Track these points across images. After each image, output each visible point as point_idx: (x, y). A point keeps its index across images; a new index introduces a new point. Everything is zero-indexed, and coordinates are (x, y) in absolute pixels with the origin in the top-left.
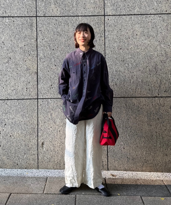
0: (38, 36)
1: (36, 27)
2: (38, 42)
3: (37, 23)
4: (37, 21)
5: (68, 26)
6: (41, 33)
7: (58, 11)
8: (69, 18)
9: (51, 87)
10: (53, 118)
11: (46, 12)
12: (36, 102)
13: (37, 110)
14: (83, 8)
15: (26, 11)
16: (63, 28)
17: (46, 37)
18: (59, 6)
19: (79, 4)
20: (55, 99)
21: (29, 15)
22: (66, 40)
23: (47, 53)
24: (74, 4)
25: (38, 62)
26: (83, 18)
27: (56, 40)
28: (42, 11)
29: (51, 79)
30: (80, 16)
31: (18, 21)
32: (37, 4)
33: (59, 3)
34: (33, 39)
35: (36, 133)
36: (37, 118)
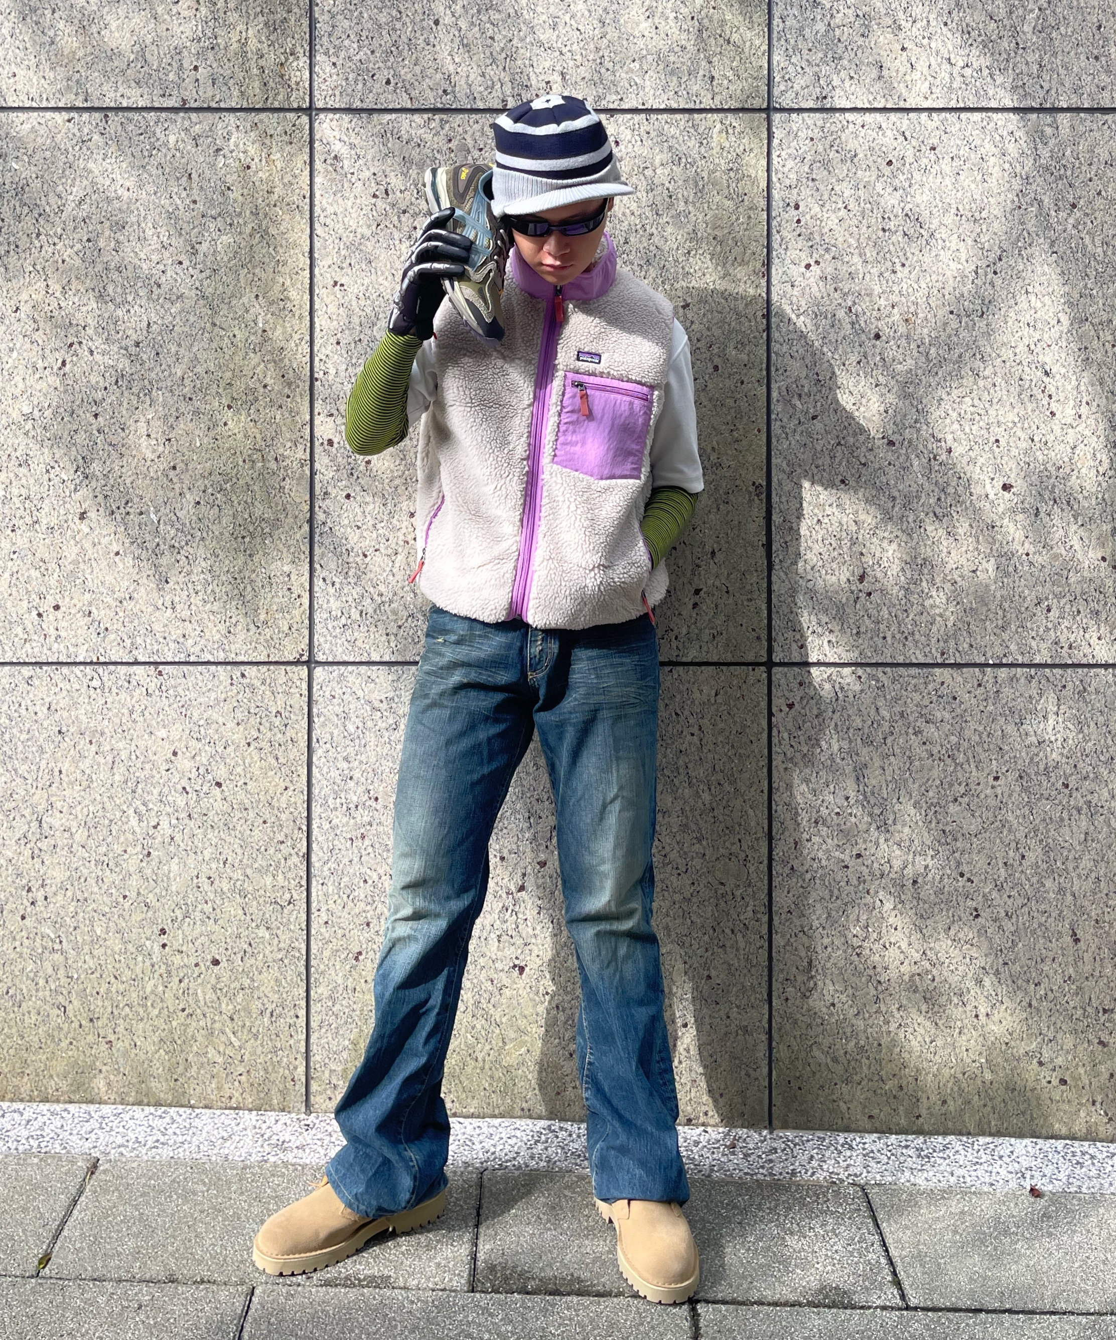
0: (775, 245)
1: (763, 184)
2: (774, 281)
3: (774, 156)
4: (770, 137)
5: (979, 178)
6: (798, 221)
7: (916, 75)
8: (992, 124)
9: (861, 587)
10: (873, 794)
11: (835, 77)
12: (757, 686)
13: (765, 736)
14: (1083, 57)
15: (701, 73)
16: (950, 187)
17: (827, 250)
18: (926, 41)
19: (1062, 28)
20: (888, 670)
21: (718, 98)
22: (966, 273)
23: (837, 357)
24: (1026, 28)
25: (773, 416)
26: (1088, 123)
27: (898, 267)
28: (807, 69)
29: (860, 537)
30: (1062, 110)
31: (646, 136)
32: (775, 23)
33: (925, 21)
34: (739, 260)
35: (759, 889)
36: (765, 796)
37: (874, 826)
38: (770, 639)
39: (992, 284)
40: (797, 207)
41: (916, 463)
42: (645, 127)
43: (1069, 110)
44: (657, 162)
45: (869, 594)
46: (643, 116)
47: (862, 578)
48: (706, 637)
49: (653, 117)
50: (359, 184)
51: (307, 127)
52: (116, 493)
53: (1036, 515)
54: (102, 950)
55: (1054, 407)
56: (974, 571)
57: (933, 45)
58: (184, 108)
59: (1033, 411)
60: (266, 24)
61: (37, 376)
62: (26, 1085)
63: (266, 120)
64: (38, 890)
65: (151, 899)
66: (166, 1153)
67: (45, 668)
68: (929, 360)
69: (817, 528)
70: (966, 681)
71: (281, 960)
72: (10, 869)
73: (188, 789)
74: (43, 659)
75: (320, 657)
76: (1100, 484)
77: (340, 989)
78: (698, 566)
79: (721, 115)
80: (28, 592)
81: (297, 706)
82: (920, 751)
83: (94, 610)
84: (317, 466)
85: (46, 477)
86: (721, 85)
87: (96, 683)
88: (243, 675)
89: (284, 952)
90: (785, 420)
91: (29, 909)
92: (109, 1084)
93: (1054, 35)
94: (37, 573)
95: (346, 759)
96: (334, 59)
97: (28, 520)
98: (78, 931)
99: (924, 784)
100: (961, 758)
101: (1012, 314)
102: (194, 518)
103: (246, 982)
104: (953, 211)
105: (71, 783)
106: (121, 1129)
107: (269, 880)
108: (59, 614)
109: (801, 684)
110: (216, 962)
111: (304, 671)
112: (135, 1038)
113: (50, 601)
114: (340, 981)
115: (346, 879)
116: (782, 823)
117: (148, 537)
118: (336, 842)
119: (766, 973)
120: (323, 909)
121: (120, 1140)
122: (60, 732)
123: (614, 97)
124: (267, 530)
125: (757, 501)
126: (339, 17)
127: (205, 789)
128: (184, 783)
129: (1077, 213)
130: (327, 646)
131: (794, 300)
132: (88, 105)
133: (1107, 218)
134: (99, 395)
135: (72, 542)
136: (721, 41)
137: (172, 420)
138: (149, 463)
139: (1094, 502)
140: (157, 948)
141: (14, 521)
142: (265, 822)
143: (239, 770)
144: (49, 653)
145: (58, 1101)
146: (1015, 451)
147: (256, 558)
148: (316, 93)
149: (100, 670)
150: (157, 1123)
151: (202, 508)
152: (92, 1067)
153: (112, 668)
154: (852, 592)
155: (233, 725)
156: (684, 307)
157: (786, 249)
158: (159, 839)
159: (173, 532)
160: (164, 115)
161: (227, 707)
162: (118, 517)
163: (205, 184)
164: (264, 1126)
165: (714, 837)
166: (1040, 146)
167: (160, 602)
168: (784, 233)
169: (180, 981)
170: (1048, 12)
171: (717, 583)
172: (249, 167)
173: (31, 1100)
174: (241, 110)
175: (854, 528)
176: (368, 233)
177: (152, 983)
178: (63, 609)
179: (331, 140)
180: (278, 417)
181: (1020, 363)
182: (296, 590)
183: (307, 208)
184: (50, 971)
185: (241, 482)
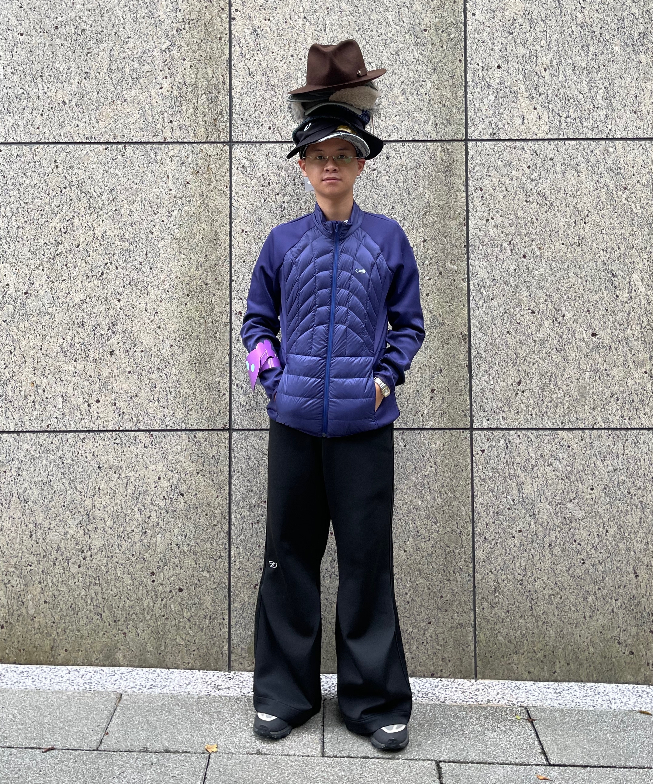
0: (470, 210)
1: (464, 178)
2: (470, 228)
3: (469, 164)
4: (467, 154)
5: (576, 174)
6: (482, 197)
7: (541, 122)
8: (582, 147)
9: (519, 388)
10: (527, 498)
11: (500, 123)
12: (465, 441)
13: (470, 467)
14: (628, 112)
15: (431, 122)
16: (561, 179)
17: (498, 212)
18: (546, 104)
19: (617, 98)
20: (534, 432)
21: (439, 134)
22: (570, 223)
23: (503, 267)
24: (598, 97)
25: (471, 298)
26: (631, 146)
27: (535, 221)
28: (485, 120)
29: (518, 362)
30: (618, 139)
31: (402, 154)
32: (468, 96)
33: (546, 95)
34: (452, 217)
35: (468, 549)
36: (470, 499)
37: (528, 515)
38: (471, 416)
39: (584, 229)
40: (481, 190)
41: (546, 322)
42: (402, 149)
43: (621, 139)
44: (409, 167)
45: (523, 392)
46: (401, 144)
47: (519, 383)
48: (437, 415)
49: (406, 144)
50: (255, 180)
51: (228, 151)
52: (130, 341)
53: (610, 350)
54: (121, 583)
55: (618, 292)
56: (578, 379)
57: (550, 106)
58: (165, 142)
59: (607, 295)
60: (207, 99)
61: (88, 280)
62: (81, 656)
63: (207, 148)
64: (87, 552)
65: (147, 556)
66: (157, 691)
67: (91, 433)
68: (552, 269)
69: (495, 357)
70: (575, 437)
71: (215, 588)
72: (73, 540)
73: (166, 497)
74: (91, 428)
75: (236, 427)
76: (642, 333)
77: (247, 604)
78: (433, 377)
79: (441, 143)
80: (83, 393)
81: (222, 453)
82: (552, 475)
83: (117, 402)
84: (233, 326)
85: (93, 333)
86: (441, 128)
87: (118, 441)
88: (195, 437)
89: (217, 584)
90: (477, 300)
91: (82, 562)
92: (124, 656)
93: (613, 100)
94: (88, 383)
95: (249, 481)
96: (242, 117)
97: (84, 356)
98: (109, 573)
99: (554, 492)
100: (573, 478)
101: (595, 245)
102: (170, 354)
103: (197, 601)
104: (563, 191)
105: (105, 495)
106: (132, 679)
107: (209, 545)
108: (99, 405)
109: (488, 440)
110: (181, 590)
111: (227, 434)
112: (138, 631)
113: (94, 398)
114: (246, 600)
115: (249, 545)
116: (479, 514)
117: (146, 364)
118: (244, 525)
119: (472, 594)
120: (237, 561)
121: (132, 685)
122: (99, 467)
123: (386, 135)
124: (207, 360)
125: (463, 343)
126: (244, 95)
127: (175, 497)
128: (164, 494)
129: (628, 193)
130: (239, 421)
131: (481, 237)
132: (116, 141)
133: (643, 195)
134: (120, 291)
135: (106, 367)
136: (440, 105)
137: (158, 303)
138: (146, 325)
139: (640, 342)
140: (150, 583)
141: (76, 356)
142: (206, 515)
143: (193, 487)
144: (93, 425)
145: (97, 665)
146: (597, 316)
147: (202, 375)
148: (233, 134)
149: (120, 434)
150: (150, 676)
151: (174, 349)
152: (115, 647)
153: (127, 433)
154: (514, 391)
155: (190, 463)
156: (424, 242)
157: (476, 211)
158: (151, 524)
159: (159, 361)
160: (155, 145)
161: (186, 453)
162: (130, 353)
163: (175, 181)
164: (207, 678)
165: (444, 521)
166: (607, 158)
167: (152, 398)
168: (475, 203)
169: (162, 600)
170: (609, 89)
171: (443, 386)
172: (198, 172)
173: (83, 665)
174: (194, 143)
175: (515, 357)
176: (259, 205)
177: (148, 600)
178: (101, 402)
179: (241, 158)
180: (213, 300)
181: (599, 270)
182: (223, 391)
183: (228, 192)
184: (93, 595)
185: (194, 335)
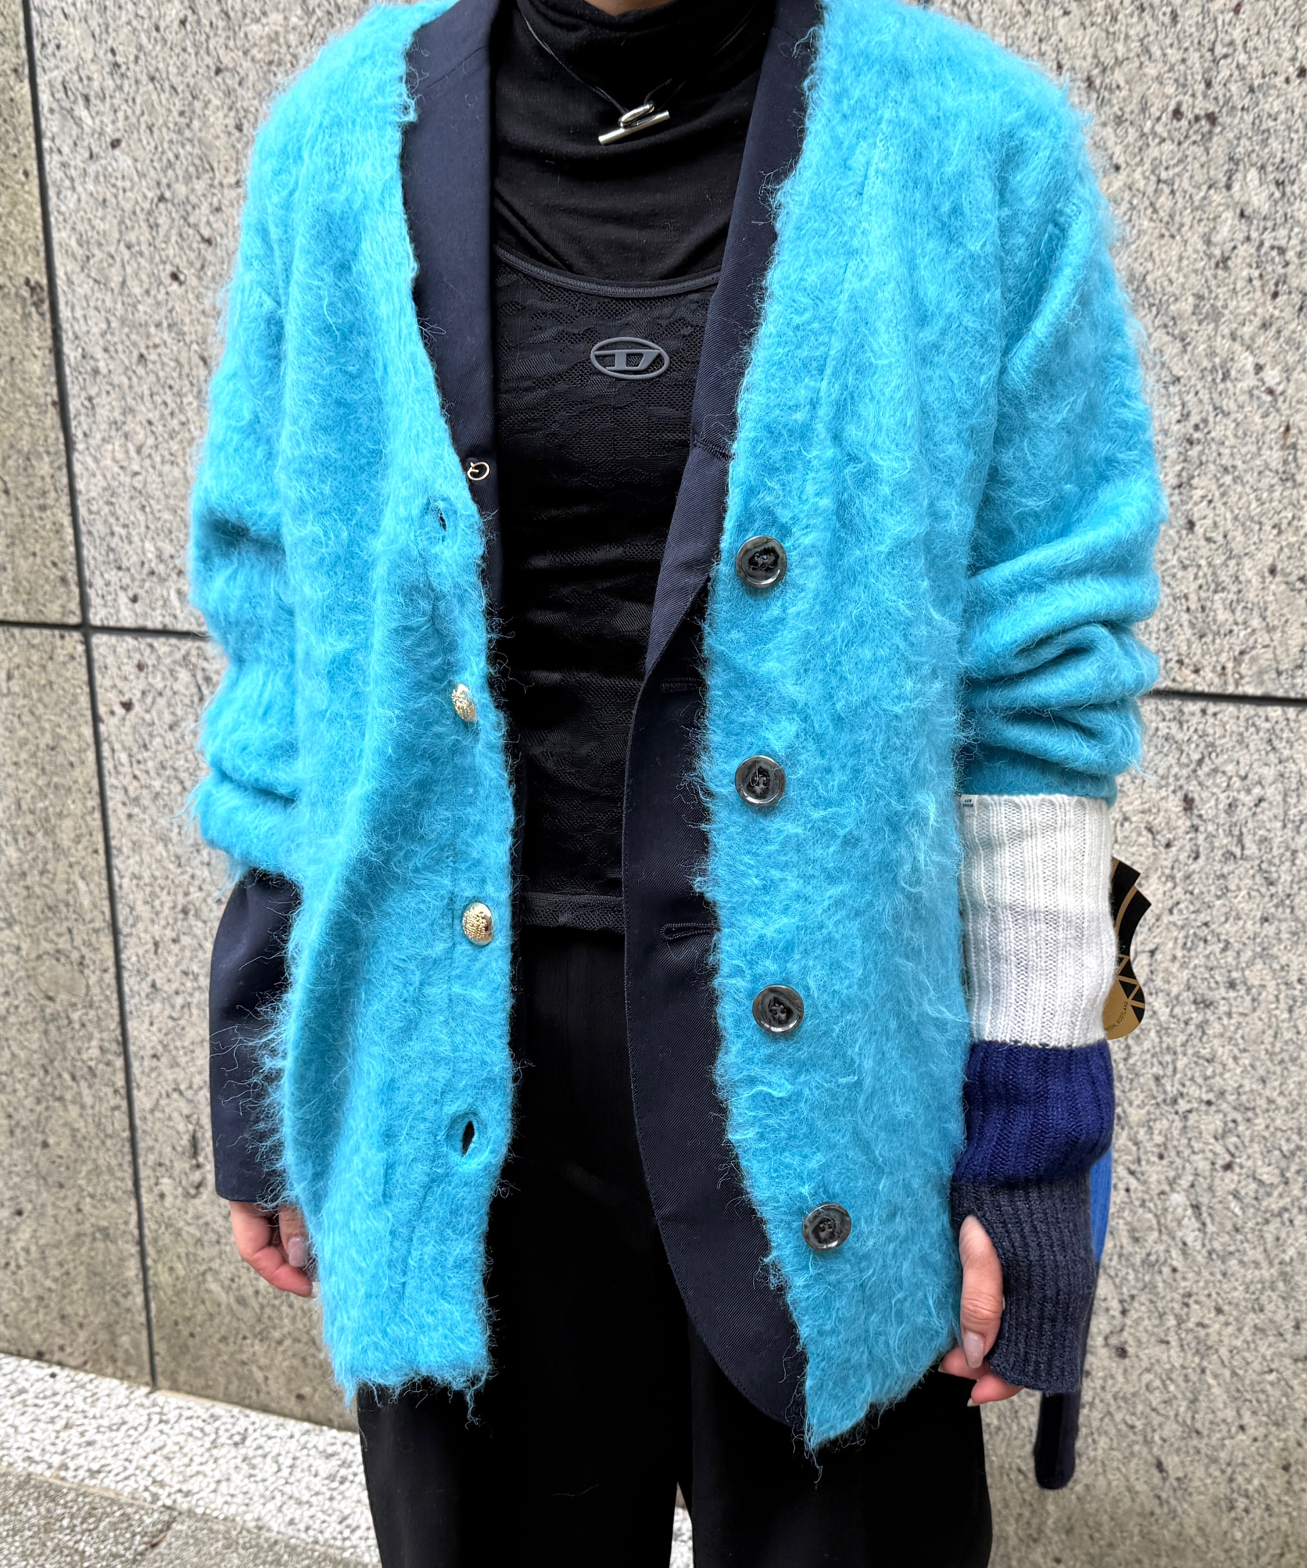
12: (70, 666)
13: (91, 756)
35: (106, 1013)
36: (101, 858)
38: (82, 583)
90: (66, 151)
109: (140, 667)
116: (132, 909)
119: (127, 1149)
125: (35, 317)
165: (31, 921)
